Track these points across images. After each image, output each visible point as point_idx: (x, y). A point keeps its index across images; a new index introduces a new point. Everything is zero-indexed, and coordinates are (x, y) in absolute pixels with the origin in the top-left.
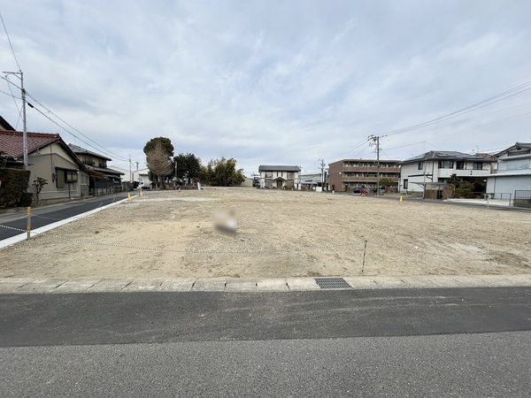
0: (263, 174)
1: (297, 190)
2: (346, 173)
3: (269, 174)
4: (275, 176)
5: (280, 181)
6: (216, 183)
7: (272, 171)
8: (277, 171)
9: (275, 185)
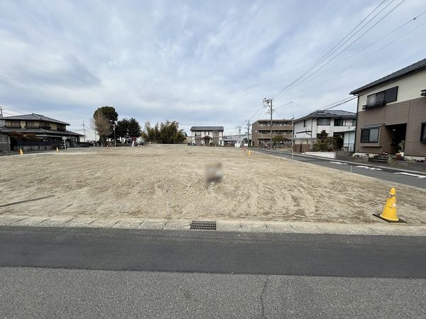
0: (194, 133)
1: (220, 146)
2: (260, 131)
3: (198, 133)
4: (203, 135)
5: (207, 139)
6: (161, 141)
7: (200, 131)
8: (205, 131)
9: (203, 142)
